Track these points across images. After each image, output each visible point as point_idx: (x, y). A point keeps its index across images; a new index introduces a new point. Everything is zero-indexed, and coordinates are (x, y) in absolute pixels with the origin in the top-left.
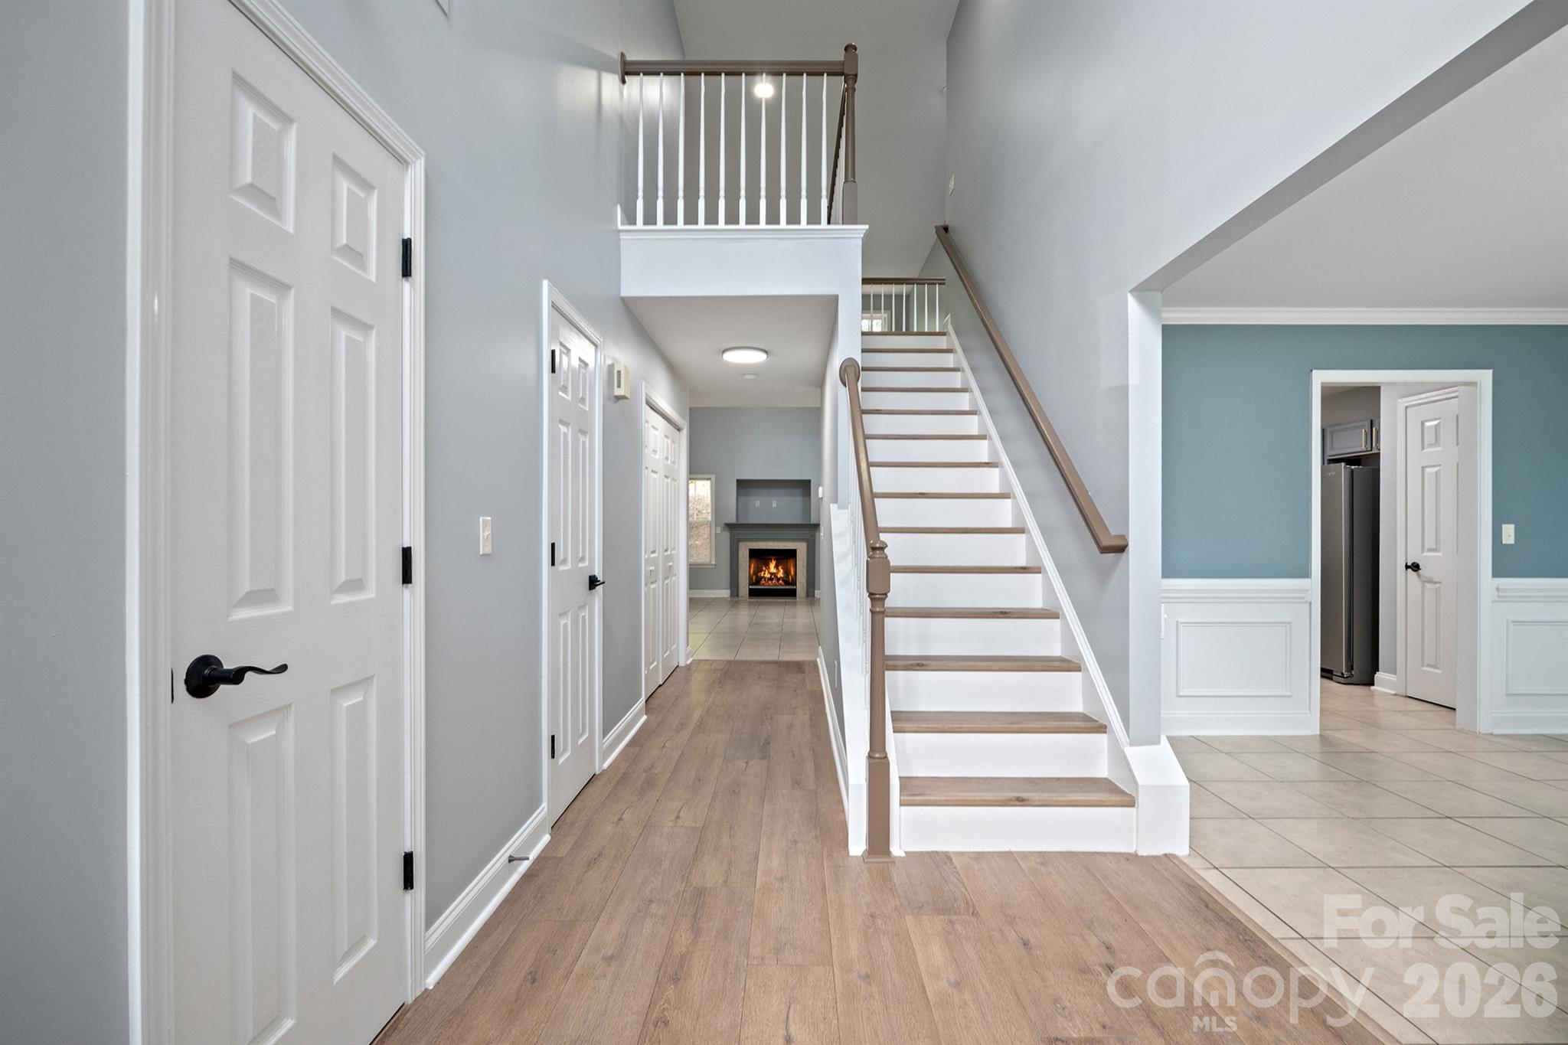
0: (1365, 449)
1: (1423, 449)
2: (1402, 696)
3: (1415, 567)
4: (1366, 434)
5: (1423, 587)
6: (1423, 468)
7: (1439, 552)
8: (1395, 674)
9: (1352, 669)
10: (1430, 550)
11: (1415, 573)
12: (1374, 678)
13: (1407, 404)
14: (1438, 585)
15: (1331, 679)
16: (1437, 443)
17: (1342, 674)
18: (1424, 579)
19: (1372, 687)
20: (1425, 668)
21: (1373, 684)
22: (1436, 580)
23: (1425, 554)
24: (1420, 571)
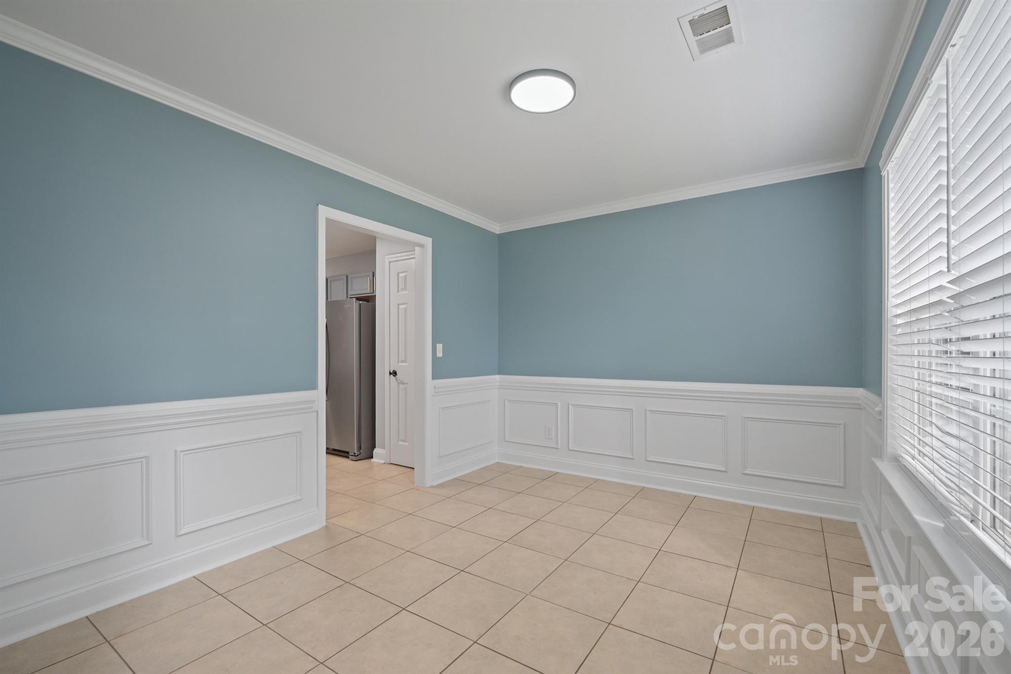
0: (369, 292)
1: (398, 292)
2: (388, 464)
3: (394, 373)
4: (370, 281)
5: (399, 387)
6: (398, 305)
7: (406, 362)
8: (384, 449)
9: (361, 449)
10: (402, 361)
11: (394, 377)
12: (373, 452)
13: (390, 260)
14: (406, 385)
15: (348, 457)
16: (405, 288)
17: (354, 453)
18: (399, 381)
19: (372, 460)
20: (400, 443)
21: (372, 457)
22: (405, 382)
23: (400, 364)
24: (397, 376)
